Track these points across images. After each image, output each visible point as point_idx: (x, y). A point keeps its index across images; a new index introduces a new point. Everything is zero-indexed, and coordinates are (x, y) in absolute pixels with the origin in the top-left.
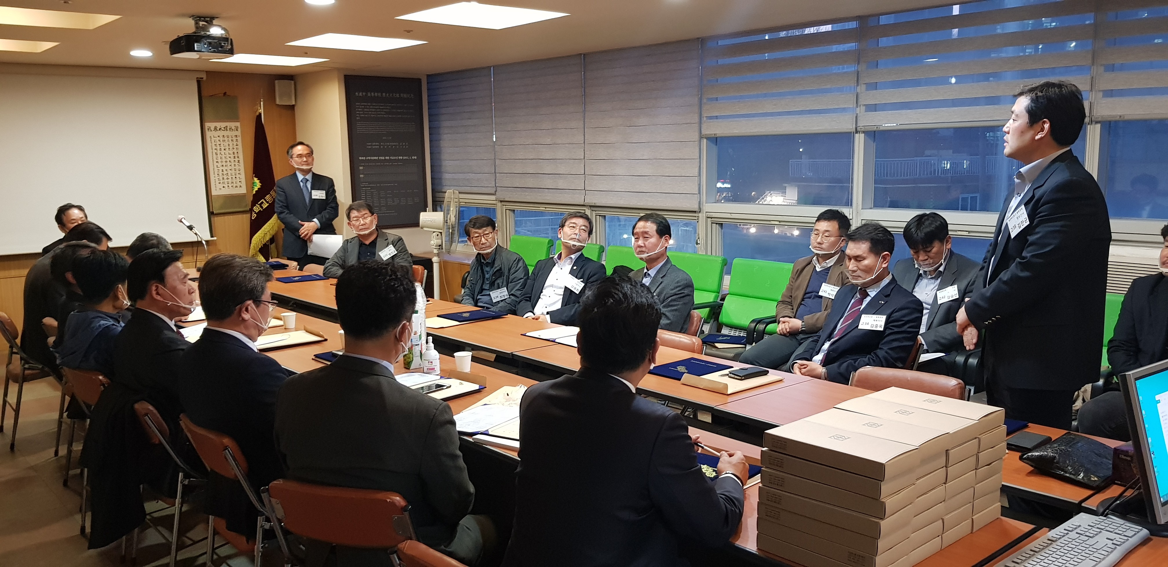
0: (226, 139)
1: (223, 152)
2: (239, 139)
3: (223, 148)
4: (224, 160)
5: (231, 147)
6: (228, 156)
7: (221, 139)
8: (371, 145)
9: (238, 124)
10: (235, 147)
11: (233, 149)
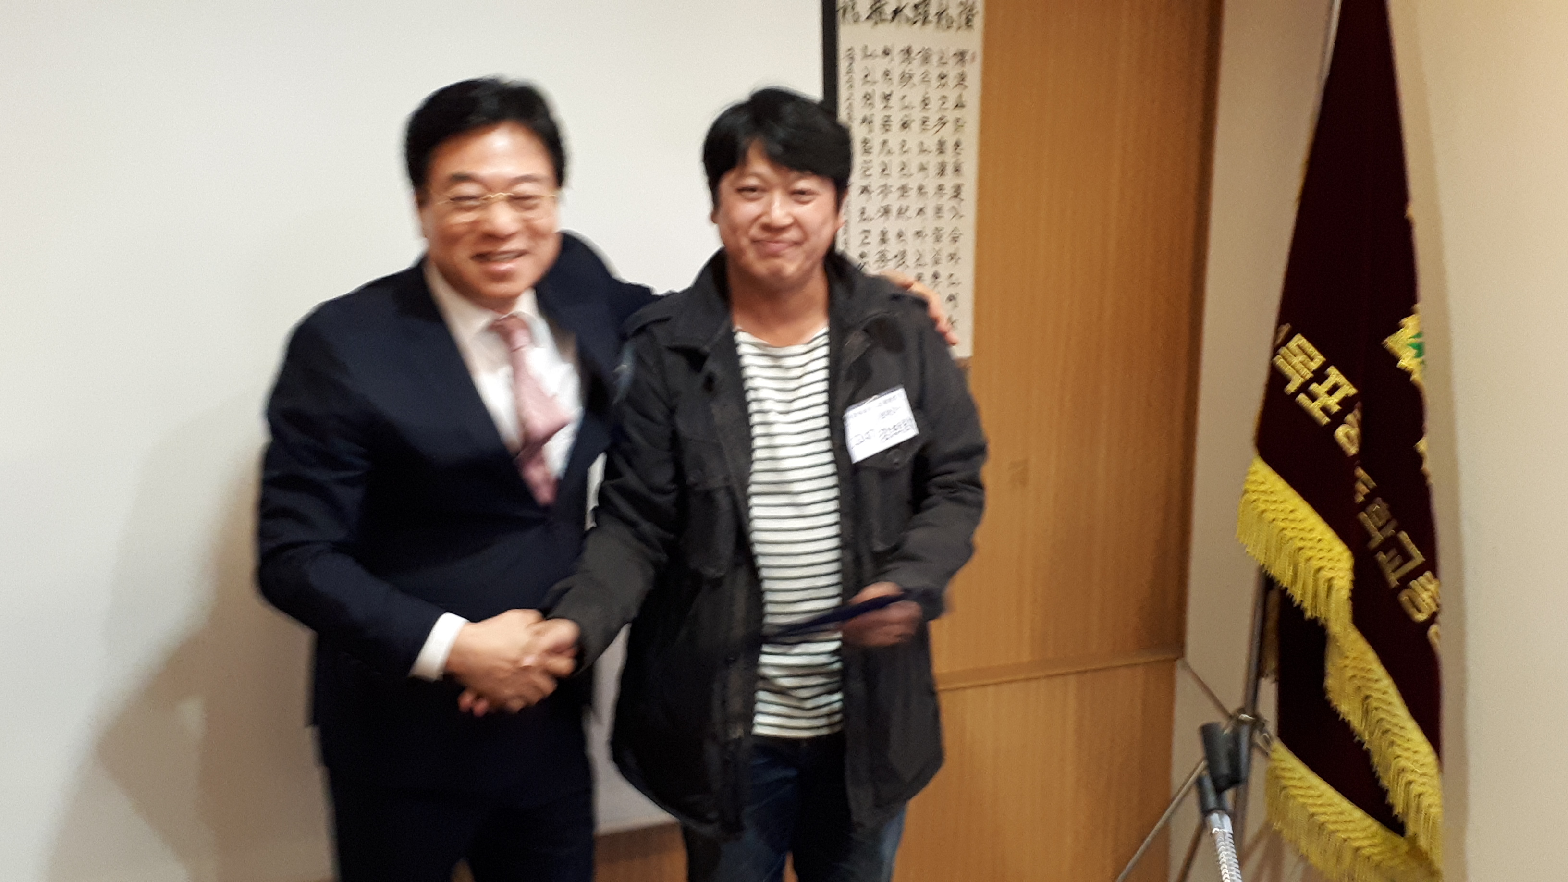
2: (974, 71)
7: (897, 67)
10: (951, 116)
11: (942, 122)
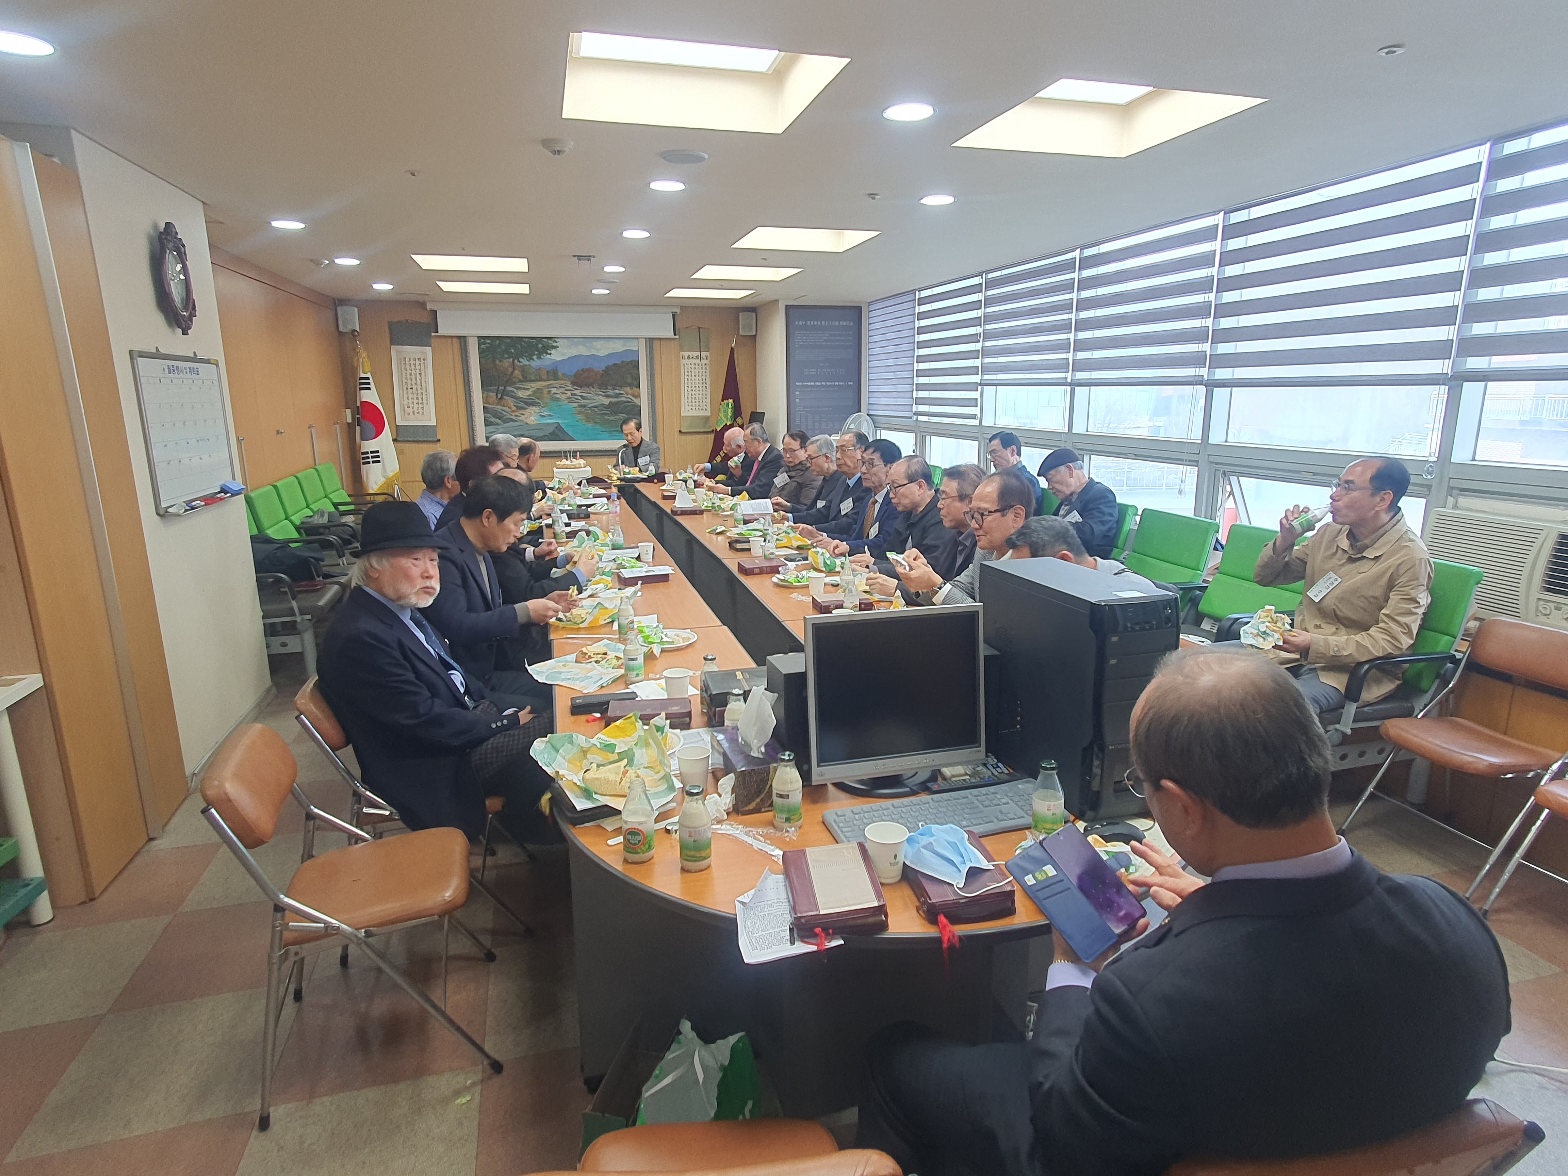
0: (697, 366)
1: (693, 378)
2: (707, 367)
3: (693, 375)
4: (694, 385)
5: (700, 374)
6: (697, 381)
7: (693, 366)
8: (809, 371)
9: (708, 354)
10: (704, 374)
11: (702, 375)
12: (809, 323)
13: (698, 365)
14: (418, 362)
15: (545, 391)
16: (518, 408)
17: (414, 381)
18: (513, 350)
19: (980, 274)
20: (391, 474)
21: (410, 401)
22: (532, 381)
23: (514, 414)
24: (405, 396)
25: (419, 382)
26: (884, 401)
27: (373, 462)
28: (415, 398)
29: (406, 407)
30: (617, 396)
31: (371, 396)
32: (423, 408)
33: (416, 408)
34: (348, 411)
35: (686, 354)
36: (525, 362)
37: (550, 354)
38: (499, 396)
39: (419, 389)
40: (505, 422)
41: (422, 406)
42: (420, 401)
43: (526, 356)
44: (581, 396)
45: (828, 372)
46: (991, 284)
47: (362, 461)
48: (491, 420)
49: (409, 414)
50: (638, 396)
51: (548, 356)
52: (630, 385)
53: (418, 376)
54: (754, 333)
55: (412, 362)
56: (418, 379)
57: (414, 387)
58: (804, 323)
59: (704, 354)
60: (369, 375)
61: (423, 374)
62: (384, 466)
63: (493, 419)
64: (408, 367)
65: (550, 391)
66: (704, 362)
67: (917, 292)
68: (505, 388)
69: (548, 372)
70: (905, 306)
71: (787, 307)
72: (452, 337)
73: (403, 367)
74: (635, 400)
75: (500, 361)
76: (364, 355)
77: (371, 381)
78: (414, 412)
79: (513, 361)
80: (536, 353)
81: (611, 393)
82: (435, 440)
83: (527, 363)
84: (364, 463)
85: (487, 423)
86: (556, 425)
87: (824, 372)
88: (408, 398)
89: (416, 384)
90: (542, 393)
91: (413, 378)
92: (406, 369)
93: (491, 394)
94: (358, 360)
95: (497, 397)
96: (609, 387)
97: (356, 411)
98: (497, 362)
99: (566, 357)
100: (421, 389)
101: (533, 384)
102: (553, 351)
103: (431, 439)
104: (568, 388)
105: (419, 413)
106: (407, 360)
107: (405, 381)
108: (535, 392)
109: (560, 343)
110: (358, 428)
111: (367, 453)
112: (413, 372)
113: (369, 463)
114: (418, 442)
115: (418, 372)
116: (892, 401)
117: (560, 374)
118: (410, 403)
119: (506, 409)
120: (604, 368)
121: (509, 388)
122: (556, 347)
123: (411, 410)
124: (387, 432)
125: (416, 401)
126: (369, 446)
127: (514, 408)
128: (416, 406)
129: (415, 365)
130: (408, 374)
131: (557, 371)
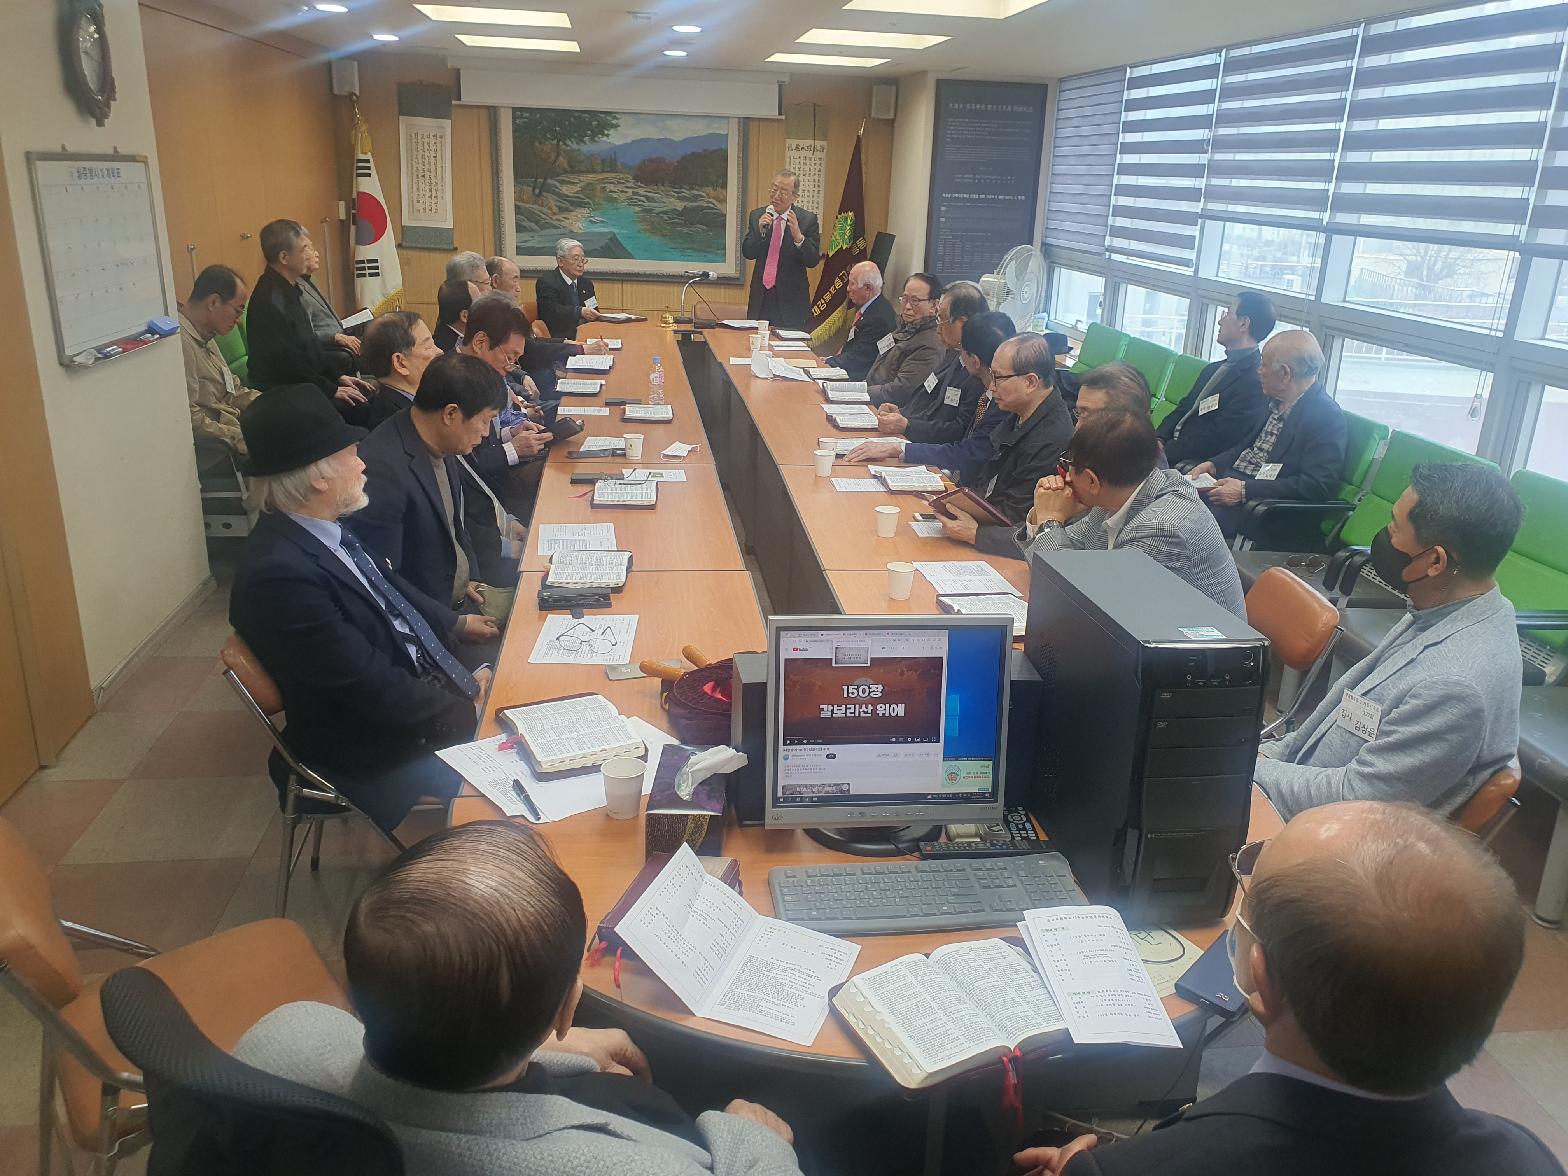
0: (808, 161)
2: (823, 161)
7: (802, 161)
8: (963, 178)
9: (825, 143)
10: (817, 173)
11: (815, 174)
12: (968, 107)
13: (810, 160)
14: (433, 141)
15: (598, 188)
16: (561, 210)
17: (427, 167)
18: (557, 128)
19: (1218, 50)
20: (392, 292)
21: (422, 193)
22: (581, 172)
23: (554, 218)
24: (415, 187)
25: (433, 169)
26: (1067, 226)
27: (371, 275)
28: (427, 189)
29: (415, 201)
30: (696, 198)
31: (370, 186)
32: (436, 203)
33: (428, 204)
34: (342, 205)
35: (794, 142)
36: (573, 145)
37: (607, 135)
38: (537, 191)
39: (433, 177)
40: (543, 228)
41: (435, 201)
42: (434, 194)
43: (575, 138)
44: (647, 197)
45: (991, 180)
46: (1232, 66)
47: (356, 273)
48: (524, 224)
49: (419, 211)
50: (723, 201)
51: (605, 138)
52: (714, 185)
53: (432, 159)
54: (892, 117)
55: (426, 140)
56: (432, 163)
57: (427, 174)
58: (961, 105)
59: (819, 144)
60: (369, 156)
61: (439, 159)
62: (383, 281)
63: (527, 224)
64: (420, 147)
65: (604, 188)
66: (818, 155)
67: (1128, 70)
68: (545, 180)
69: (603, 161)
70: (1110, 88)
71: (940, 83)
72: (478, 107)
73: (414, 145)
74: (719, 206)
75: (540, 143)
76: (364, 128)
77: (372, 164)
78: (425, 209)
79: (558, 142)
80: (589, 132)
81: (686, 193)
82: (451, 247)
83: (575, 146)
84: (359, 276)
85: (520, 228)
86: (611, 236)
87: (985, 180)
88: (418, 189)
89: (429, 170)
90: (594, 189)
91: (426, 161)
92: (417, 149)
93: (525, 188)
94: (356, 135)
95: (534, 193)
96: (685, 186)
97: (352, 204)
98: (537, 144)
99: (628, 141)
100: (436, 177)
101: (583, 178)
102: (612, 132)
103: (445, 247)
104: (629, 185)
105: (431, 210)
106: (420, 137)
107: (415, 165)
108: (584, 188)
109: (622, 120)
110: (353, 228)
111: (363, 262)
112: (427, 154)
113: (365, 275)
114: (429, 249)
115: (433, 154)
116: (1077, 227)
117: (619, 164)
118: (421, 195)
119: (545, 210)
120: (679, 159)
121: (549, 181)
122: (615, 126)
123: (420, 206)
124: (389, 237)
125: (428, 194)
126: (366, 252)
127: (555, 209)
128: (428, 200)
129: (429, 143)
130: (420, 157)
131: (615, 159)
